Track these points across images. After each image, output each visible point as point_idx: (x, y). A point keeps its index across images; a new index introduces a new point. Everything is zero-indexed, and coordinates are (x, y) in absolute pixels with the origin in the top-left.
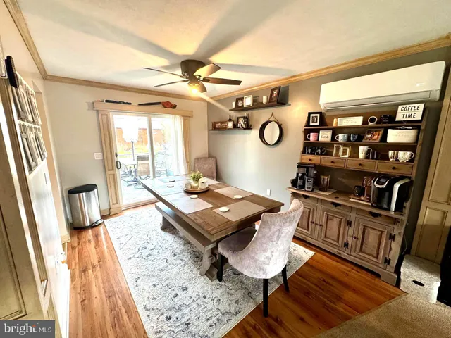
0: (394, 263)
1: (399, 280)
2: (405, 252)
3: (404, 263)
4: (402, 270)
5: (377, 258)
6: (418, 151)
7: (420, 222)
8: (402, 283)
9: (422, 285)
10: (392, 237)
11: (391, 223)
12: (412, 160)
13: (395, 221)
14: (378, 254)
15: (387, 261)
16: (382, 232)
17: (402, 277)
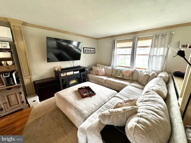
0: (25, 101)
1: (29, 105)
2: (26, 96)
3: (28, 99)
4: (28, 101)
5: (18, 104)
6: (14, 60)
7: (25, 84)
8: (30, 105)
9: (35, 101)
10: (20, 93)
11: (18, 89)
12: (14, 64)
13: (19, 87)
14: (18, 102)
15: (23, 102)
16: (16, 93)
17: (29, 103)
